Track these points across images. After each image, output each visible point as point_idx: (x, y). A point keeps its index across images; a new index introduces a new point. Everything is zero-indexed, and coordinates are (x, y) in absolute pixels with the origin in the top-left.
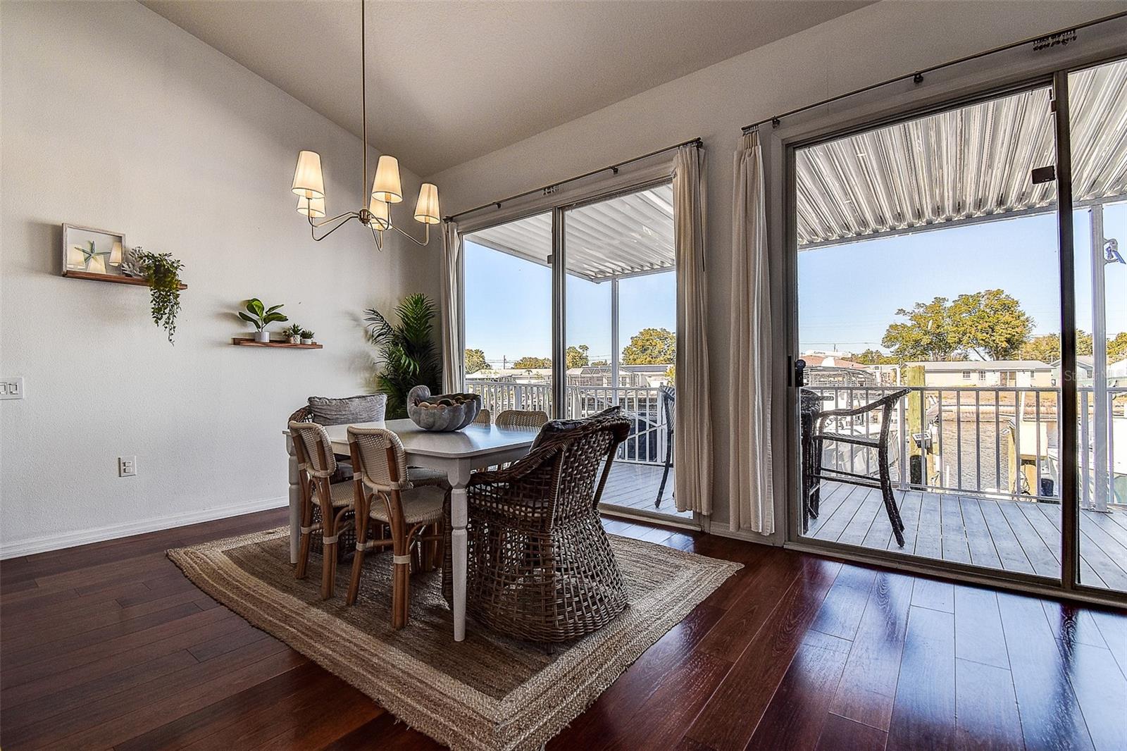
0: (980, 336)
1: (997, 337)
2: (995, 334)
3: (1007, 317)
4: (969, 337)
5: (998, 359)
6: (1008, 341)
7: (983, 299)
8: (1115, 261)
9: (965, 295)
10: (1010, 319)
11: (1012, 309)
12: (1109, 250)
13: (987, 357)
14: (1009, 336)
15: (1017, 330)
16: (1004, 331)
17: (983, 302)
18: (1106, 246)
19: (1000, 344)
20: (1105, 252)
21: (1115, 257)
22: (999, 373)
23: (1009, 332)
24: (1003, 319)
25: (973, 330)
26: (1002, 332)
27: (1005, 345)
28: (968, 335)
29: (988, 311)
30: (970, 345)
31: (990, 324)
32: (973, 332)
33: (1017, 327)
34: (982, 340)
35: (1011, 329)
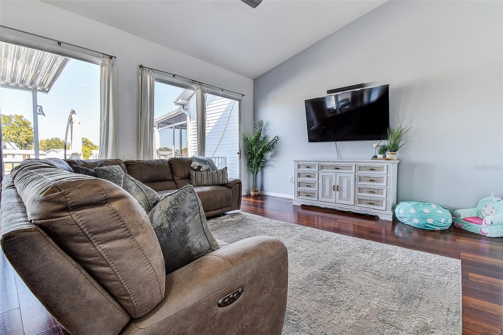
0: (12, 137)
1: (20, 138)
2: (19, 136)
3: (26, 129)
4: (6, 137)
5: (22, 149)
6: (26, 140)
7: (13, 119)
8: (41, 114)
9: (4, 115)
10: (27, 130)
11: (28, 126)
12: (39, 110)
13: (16, 147)
14: (26, 138)
15: (30, 135)
16: (24, 135)
17: (13, 120)
18: (39, 108)
19: (23, 141)
20: (38, 110)
21: (41, 113)
22: (22, 156)
23: (27, 136)
24: (23, 130)
25: (8, 133)
26: (23, 136)
27: (25, 142)
28: (5, 136)
29: (16, 125)
30: (6, 141)
31: (17, 131)
32: (8, 134)
33: (31, 134)
34: (13, 139)
35: (27, 135)
